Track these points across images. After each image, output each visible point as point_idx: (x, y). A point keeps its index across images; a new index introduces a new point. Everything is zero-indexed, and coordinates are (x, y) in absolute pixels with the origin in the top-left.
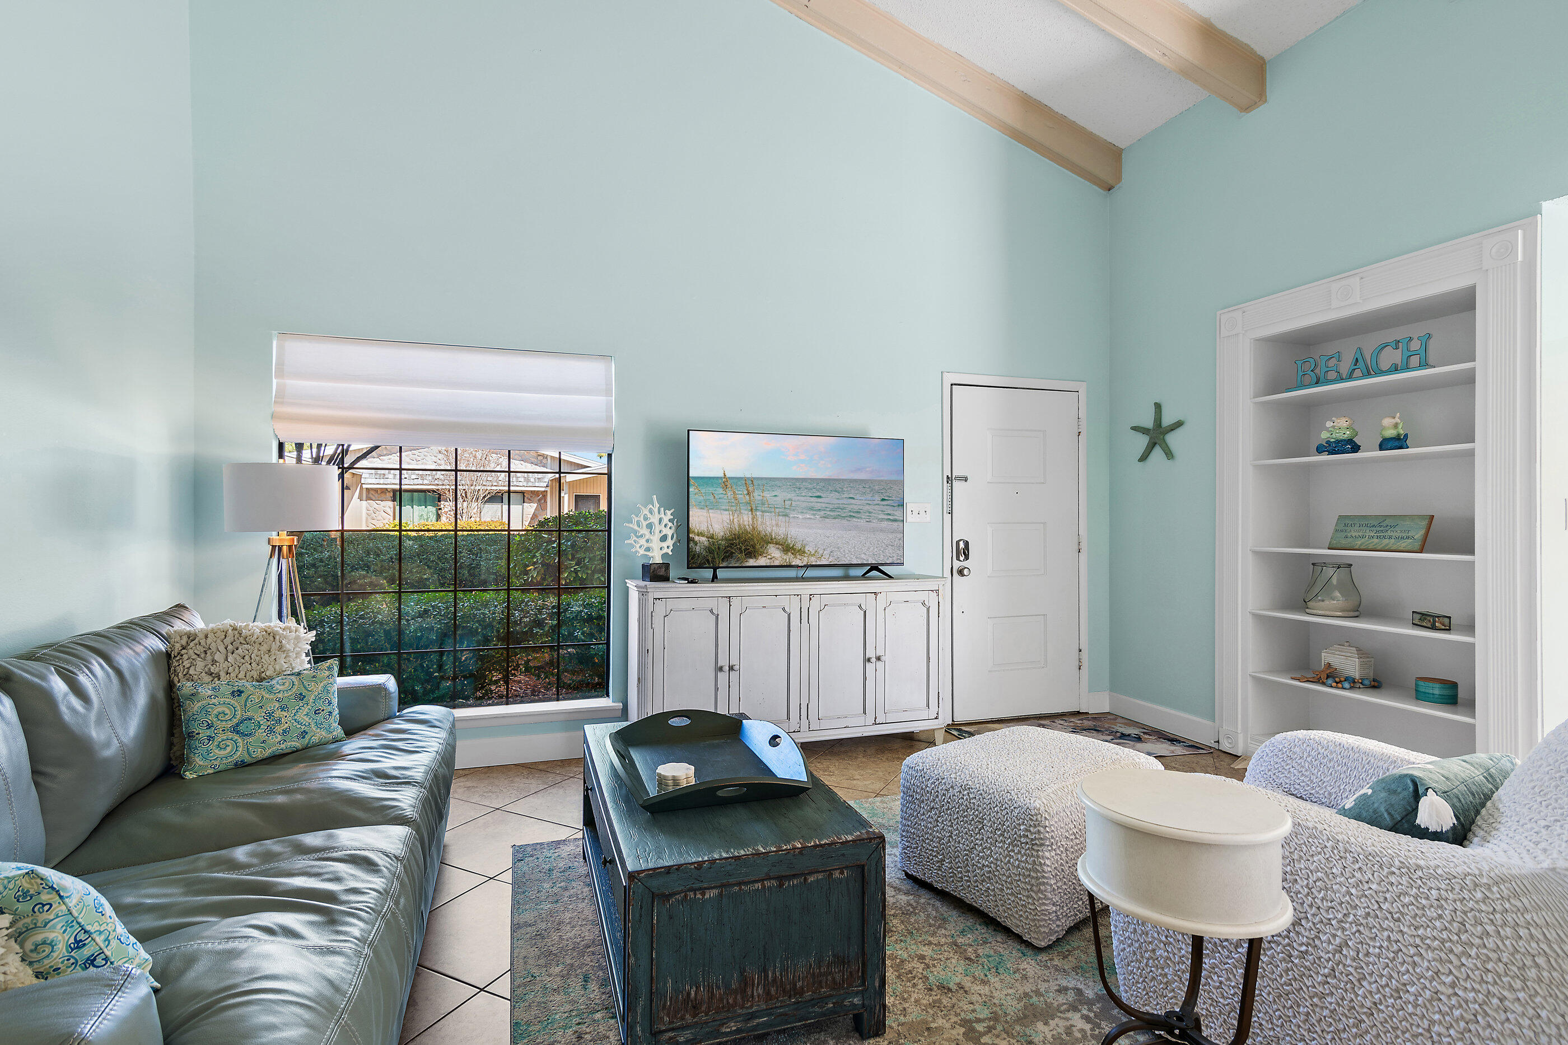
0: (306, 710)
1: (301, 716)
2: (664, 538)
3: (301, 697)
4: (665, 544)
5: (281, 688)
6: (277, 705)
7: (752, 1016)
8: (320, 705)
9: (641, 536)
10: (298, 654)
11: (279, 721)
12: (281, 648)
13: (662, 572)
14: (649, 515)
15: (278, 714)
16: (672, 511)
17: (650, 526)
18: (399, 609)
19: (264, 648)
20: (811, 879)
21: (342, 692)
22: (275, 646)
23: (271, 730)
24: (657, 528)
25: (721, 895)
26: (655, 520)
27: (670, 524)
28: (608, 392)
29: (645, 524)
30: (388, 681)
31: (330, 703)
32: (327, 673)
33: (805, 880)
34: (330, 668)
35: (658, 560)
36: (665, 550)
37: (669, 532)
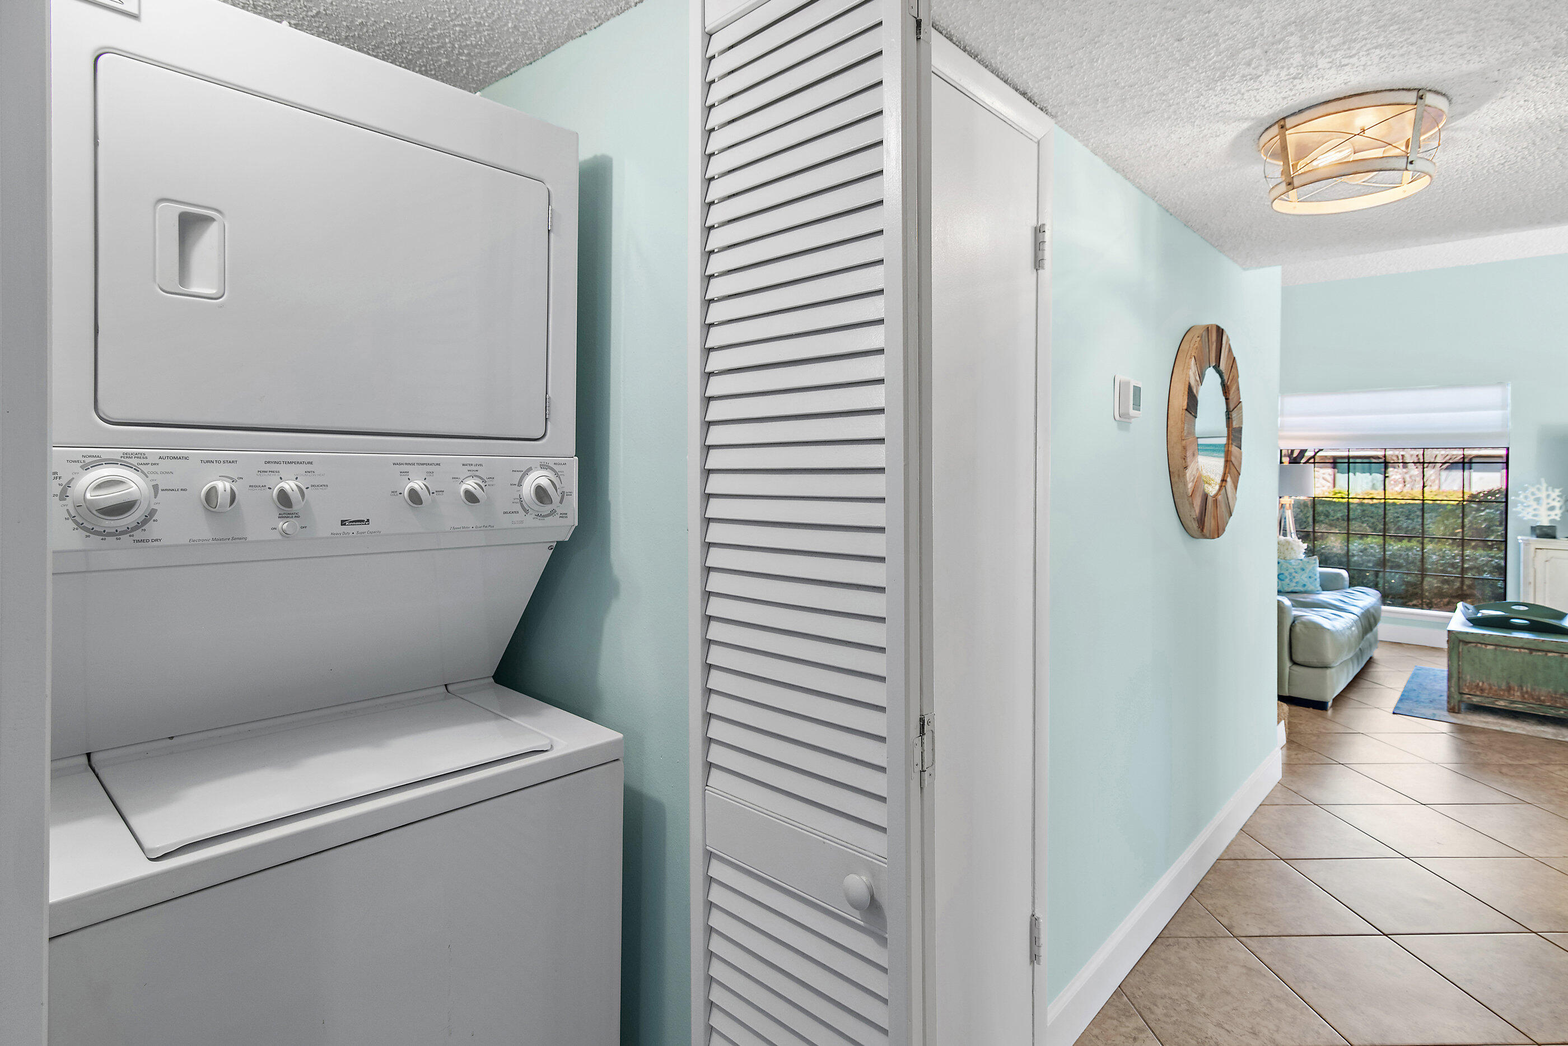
0: (1305, 575)
1: (1303, 577)
2: (1552, 508)
3: (1303, 570)
4: (1553, 513)
5: (1295, 564)
6: (1294, 570)
7: (1513, 702)
8: (1311, 574)
9: (1528, 506)
10: (1300, 552)
11: (1294, 577)
12: (1292, 549)
13: (1549, 531)
14: (1537, 492)
15: (1294, 574)
16: (1561, 489)
17: (1538, 500)
18: (1348, 546)
19: (1285, 548)
20: (1550, 654)
21: (1321, 574)
22: (1290, 547)
23: (1291, 580)
24: (1544, 501)
25: (1496, 649)
26: (1543, 495)
27: (1559, 499)
28: (1504, 407)
29: (1533, 498)
30: (1344, 573)
31: (1315, 575)
32: (1314, 562)
33: (1546, 654)
34: (1315, 560)
35: (1546, 523)
36: (1553, 517)
37: (1557, 504)
